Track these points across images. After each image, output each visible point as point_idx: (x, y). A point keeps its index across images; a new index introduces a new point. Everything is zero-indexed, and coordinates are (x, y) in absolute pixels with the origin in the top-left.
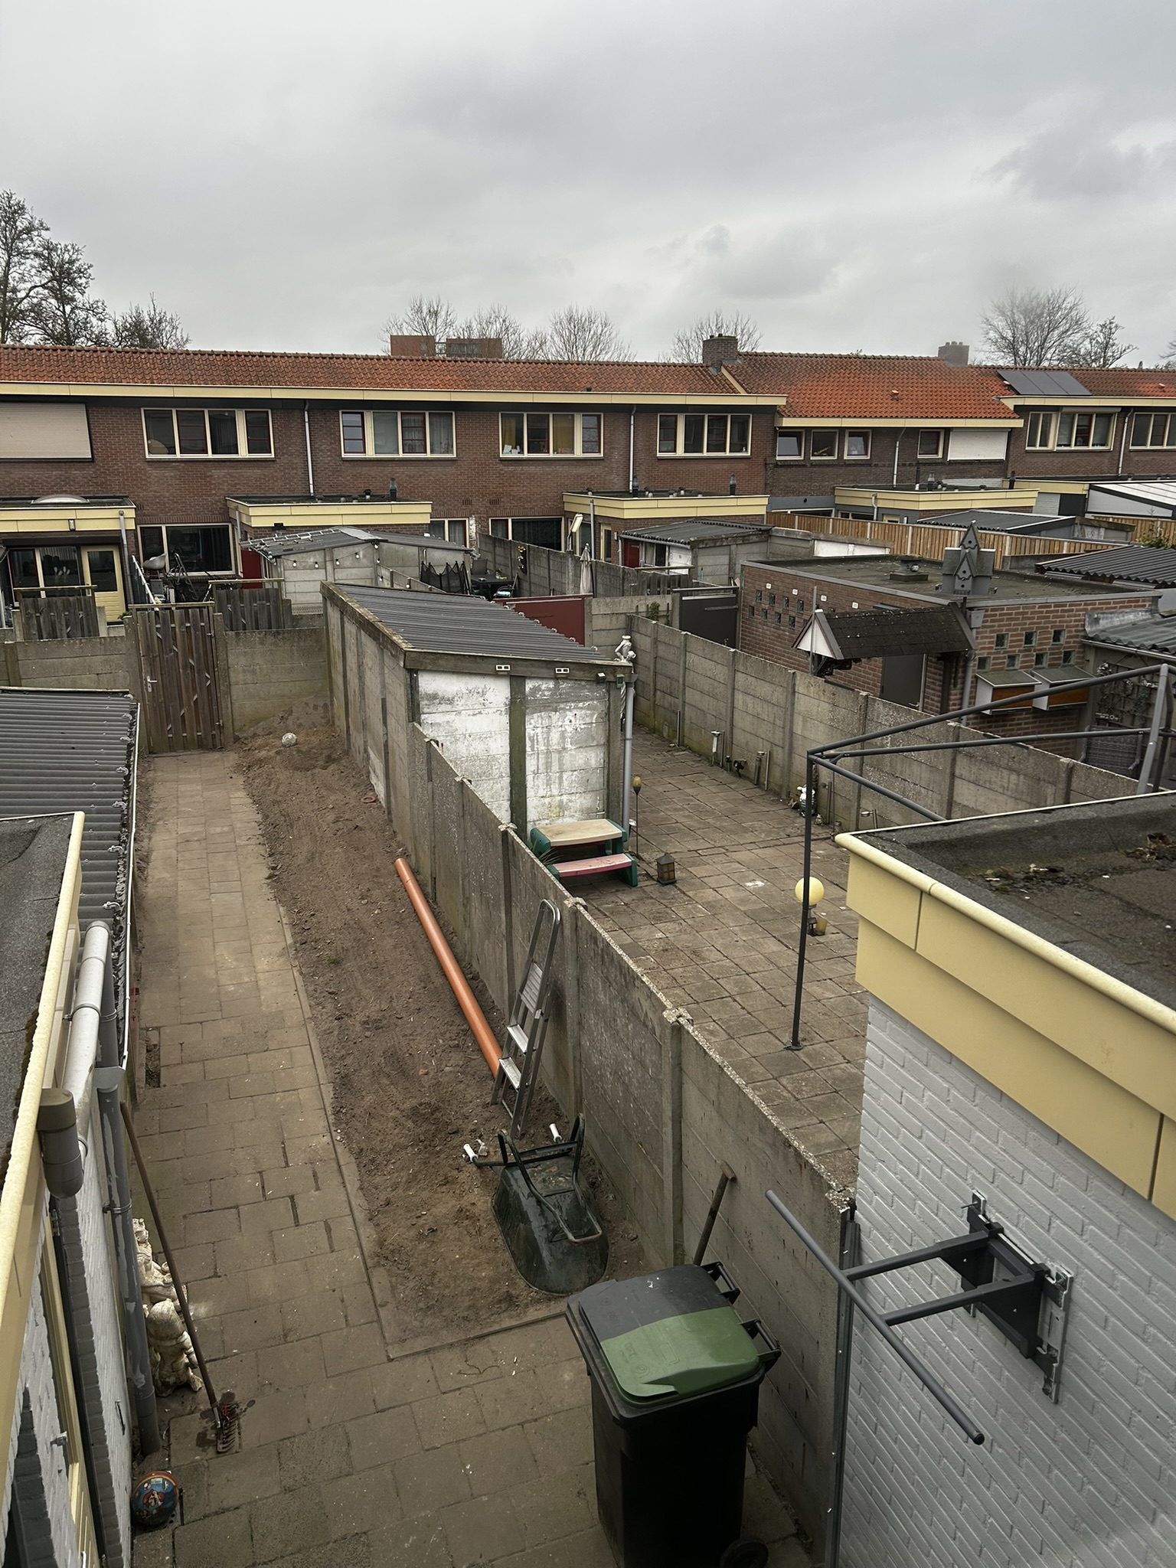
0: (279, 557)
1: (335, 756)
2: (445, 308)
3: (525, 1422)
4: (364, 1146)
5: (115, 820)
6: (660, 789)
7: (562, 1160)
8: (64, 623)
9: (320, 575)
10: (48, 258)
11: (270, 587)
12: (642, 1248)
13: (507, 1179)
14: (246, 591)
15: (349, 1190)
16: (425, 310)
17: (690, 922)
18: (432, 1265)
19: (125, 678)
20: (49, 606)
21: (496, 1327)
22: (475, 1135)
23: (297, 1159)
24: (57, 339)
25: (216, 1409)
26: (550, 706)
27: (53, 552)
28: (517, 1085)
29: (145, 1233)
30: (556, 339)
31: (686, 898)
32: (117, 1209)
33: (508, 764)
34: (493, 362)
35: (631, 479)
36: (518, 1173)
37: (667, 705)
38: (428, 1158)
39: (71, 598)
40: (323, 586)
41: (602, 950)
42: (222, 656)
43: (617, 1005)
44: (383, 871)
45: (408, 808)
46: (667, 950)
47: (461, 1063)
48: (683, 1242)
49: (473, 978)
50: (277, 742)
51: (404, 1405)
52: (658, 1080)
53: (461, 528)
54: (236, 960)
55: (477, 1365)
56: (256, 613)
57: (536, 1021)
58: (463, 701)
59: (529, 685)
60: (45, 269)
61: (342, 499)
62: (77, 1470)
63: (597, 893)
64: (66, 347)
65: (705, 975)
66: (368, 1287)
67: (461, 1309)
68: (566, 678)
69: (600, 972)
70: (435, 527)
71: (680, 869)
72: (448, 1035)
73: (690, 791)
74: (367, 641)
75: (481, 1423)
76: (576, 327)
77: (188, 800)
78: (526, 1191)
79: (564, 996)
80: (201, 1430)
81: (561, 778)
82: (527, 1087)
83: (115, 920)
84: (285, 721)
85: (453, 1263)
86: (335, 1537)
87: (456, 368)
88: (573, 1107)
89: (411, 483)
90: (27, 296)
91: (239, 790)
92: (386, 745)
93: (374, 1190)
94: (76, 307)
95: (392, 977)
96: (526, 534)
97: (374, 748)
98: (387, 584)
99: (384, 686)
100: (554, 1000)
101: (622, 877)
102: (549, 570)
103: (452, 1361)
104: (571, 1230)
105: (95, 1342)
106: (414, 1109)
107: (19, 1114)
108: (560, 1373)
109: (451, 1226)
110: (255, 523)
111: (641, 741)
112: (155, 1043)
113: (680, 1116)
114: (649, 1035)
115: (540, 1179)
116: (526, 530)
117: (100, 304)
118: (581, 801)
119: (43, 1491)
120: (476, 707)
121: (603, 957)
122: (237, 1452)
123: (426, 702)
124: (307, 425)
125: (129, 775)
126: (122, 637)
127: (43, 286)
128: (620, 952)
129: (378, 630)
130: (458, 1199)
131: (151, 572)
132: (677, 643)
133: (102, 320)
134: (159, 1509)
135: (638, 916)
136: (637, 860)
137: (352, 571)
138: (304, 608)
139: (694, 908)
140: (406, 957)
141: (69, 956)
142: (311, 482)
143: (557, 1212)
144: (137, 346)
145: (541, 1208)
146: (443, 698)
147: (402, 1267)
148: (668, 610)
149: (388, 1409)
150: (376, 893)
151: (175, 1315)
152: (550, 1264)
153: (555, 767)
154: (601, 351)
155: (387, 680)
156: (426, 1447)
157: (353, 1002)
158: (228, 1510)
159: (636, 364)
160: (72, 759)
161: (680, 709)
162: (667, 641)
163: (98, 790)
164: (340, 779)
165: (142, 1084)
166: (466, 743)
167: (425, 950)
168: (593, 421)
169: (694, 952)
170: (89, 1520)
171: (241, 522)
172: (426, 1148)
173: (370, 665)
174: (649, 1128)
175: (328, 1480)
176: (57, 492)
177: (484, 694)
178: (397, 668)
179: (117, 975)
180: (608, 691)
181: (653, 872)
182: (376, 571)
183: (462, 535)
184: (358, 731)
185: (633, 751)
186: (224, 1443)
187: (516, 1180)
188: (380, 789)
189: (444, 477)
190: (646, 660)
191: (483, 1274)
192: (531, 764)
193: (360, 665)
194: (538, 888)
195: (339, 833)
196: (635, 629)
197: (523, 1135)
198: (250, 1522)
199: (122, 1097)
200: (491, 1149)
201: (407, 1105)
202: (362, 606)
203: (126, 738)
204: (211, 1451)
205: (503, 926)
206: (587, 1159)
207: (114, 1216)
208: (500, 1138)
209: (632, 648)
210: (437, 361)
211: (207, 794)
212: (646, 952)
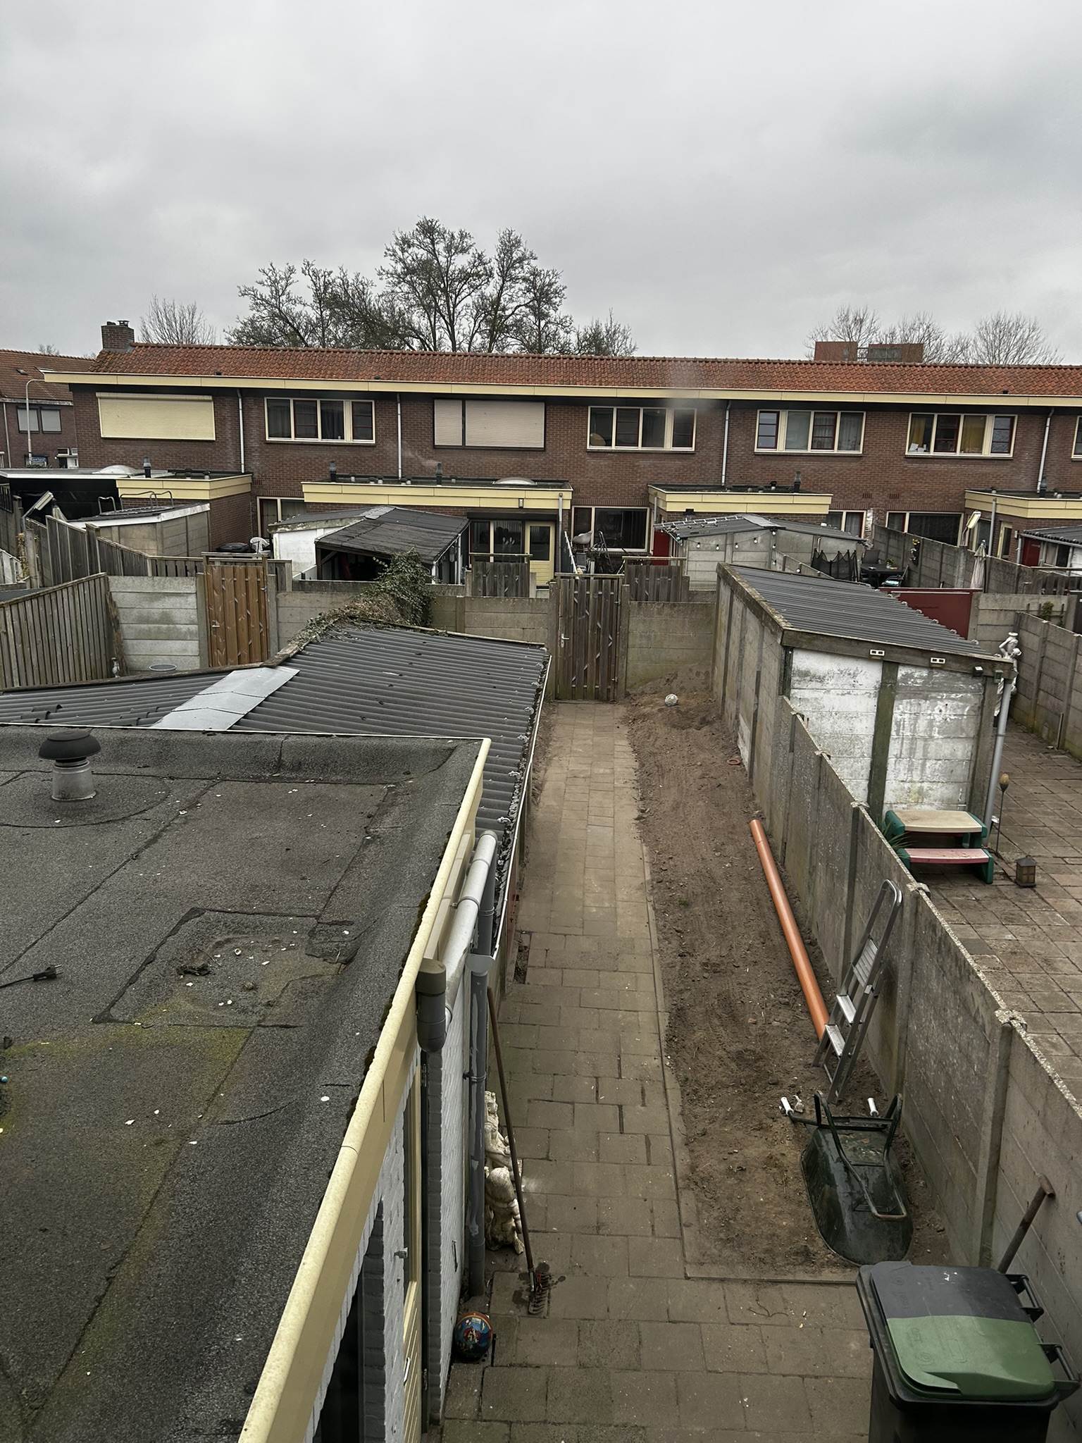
0: (686, 538)
1: (709, 719)
2: (870, 317)
3: (806, 1376)
4: (689, 1076)
5: (517, 750)
6: (1031, 790)
7: (875, 1135)
8: (503, 584)
9: (719, 557)
10: (533, 282)
11: (675, 565)
12: (947, 1242)
13: (819, 1140)
14: (652, 567)
15: (671, 1113)
16: (851, 318)
17: (1045, 929)
18: (737, 1201)
19: (544, 633)
20: (494, 568)
21: (790, 1277)
22: (793, 1091)
23: (629, 1074)
24: (531, 349)
25: (532, 1274)
26: (921, 693)
27: (504, 525)
28: (839, 1052)
29: (495, 1105)
30: (978, 343)
31: (1044, 904)
32: (474, 1078)
33: (871, 745)
34: (910, 366)
35: (1040, 480)
36: (829, 1136)
37: (1049, 706)
38: (747, 1101)
39: (511, 564)
40: (719, 566)
41: (940, 939)
42: (624, 622)
43: (949, 995)
44: (738, 829)
45: (768, 775)
46: (1016, 953)
47: (789, 1020)
48: (991, 1246)
49: (810, 944)
50: (660, 701)
51: (694, 1323)
52: (983, 1077)
53: (858, 520)
54: (601, 886)
55: (767, 1308)
56: (658, 587)
57: (866, 996)
58: (833, 680)
59: (902, 672)
60: (529, 291)
61: (749, 489)
62: (414, 1287)
63: (948, 883)
64: (536, 355)
65: (1055, 986)
66: (676, 1206)
67: (759, 1250)
68: (941, 668)
69: (935, 960)
70: (833, 518)
71: (1041, 874)
72: (779, 992)
73: (1065, 796)
74: (750, 616)
75: (763, 1363)
76: (1002, 331)
77: (581, 742)
78: (836, 1156)
79: (896, 977)
80: (518, 1289)
81: (924, 765)
82: (850, 1056)
83: (505, 833)
84: (670, 683)
85: (757, 1204)
86: (616, 1422)
87: (872, 371)
88: (894, 1086)
89: (815, 476)
90: (513, 313)
91: (623, 739)
92: (756, 714)
93: (693, 1119)
94: (549, 322)
95: (734, 927)
96: (923, 527)
97: (745, 715)
98: (779, 568)
99: (760, 660)
100: (886, 978)
101: (977, 873)
102: (941, 563)
103: (743, 1295)
104: (875, 1204)
105: (443, 1184)
106: (740, 1053)
107: (403, 974)
108: (847, 1340)
109: (760, 1170)
110: (670, 508)
111: (1016, 739)
112: (526, 945)
113: (1002, 1119)
114: (978, 1031)
115: (850, 1147)
116: (924, 523)
117: (568, 319)
118: (942, 791)
119: (383, 1292)
120: (846, 687)
121: (940, 946)
122: (544, 1318)
123: (798, 678)
124: (727, 422)
125: (534, 714)
126: (546, 599)
127: (526, 305)
128: (959, 944)
129: (762, 609)
130: (769, 1147)
131: (578, 546)
132: (1068, 644)
133: (568, 332)
134: (475, 1345)
135: (989, 914)
136: (996, 858)
137: (748, 554)
138: (701, 585)
139: (1053, 916)
140: (749, 911)
141: (461, 855)
142: (724, 473)
143: (863, 1183)
144: (592, 353)
145: (848, 1175)
146: (814, 676)
147: (709, 1195)
148: (1062, 611)
149: (680, 1322)
150: (729, 848)
151: (509, 1183)
152: (851, 1232)
153: (919, 754)
154: (1025, 354)
155: (765, 655)
156: (709, 1369)
157: (697, 943)
158: (531, 1366)
159: (1060, 368)
160: (492, 696)
161: (1064, 712)
162: (1056, 642)
163: (509, 723)
164: (711, 740)
165: (511, 978)
166: (832, 721)
167: (768, 908)
168: (1005, 423)
169: (1046, 961)
170: (418, 1333)
171: (658, 507)
172: (745, 1092)
173: (750, 640)
174: (968, 1124)
175: (618, 1369)
176: (513, 476)
177: (855, 676)
178: (774, 645)
179: (500, 879)
180: (984, 685)
181: (1011, 872)
182: (770, 555)
183: (858, 526)
184: (732, 699)
185: (1004, 749)
186: (535, 1306)
187: (827, 1142)
188: (745, 754)
189: (848, 472)
190: (1033, 659)
191: (784, 1223)
192: (894, 748)
193: (742, 640)
194: (883, 868)
195: (703, 788)
196: (1023, 627)
197: (840, 1102)
198: (547, 1383)
199: (491, 982)
200: (807, 1108)
201: (733, 1049)
202: (752, 586)
203: (536, 683)
204: (523, 1311)
205: (845, 899)
206: (901, 1140)
207: (471, 1083)
208: (817, 1099)
209: (1018, 646)
210: (855, 365)
211: (596, 739)
212: (992, 951)
